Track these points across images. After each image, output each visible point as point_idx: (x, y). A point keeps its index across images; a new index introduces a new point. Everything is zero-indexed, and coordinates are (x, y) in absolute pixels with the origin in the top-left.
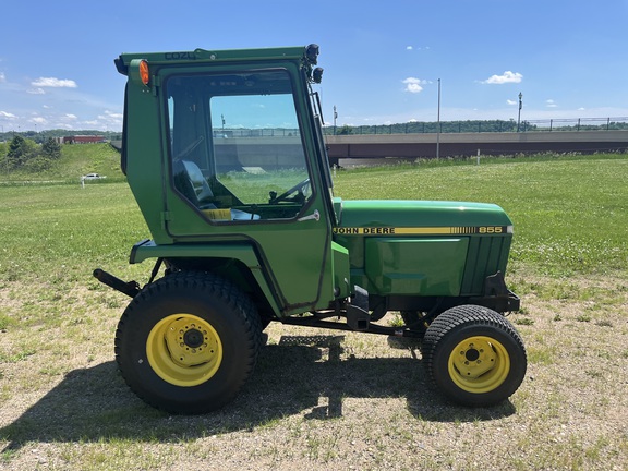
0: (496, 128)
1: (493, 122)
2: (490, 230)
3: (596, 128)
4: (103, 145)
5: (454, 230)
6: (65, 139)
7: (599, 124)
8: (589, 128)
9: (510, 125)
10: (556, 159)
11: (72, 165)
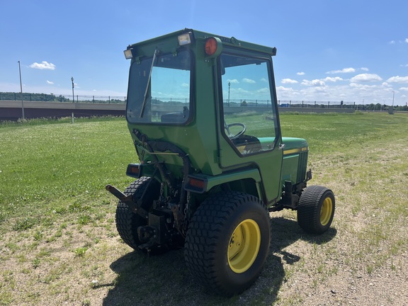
0: (42, 99)
1: (39, 95)
3: (104, 102)
5: (296, 150)
7: (106, 100)
8: (101, 102)
9: (51, 97)
10: (114, 120)
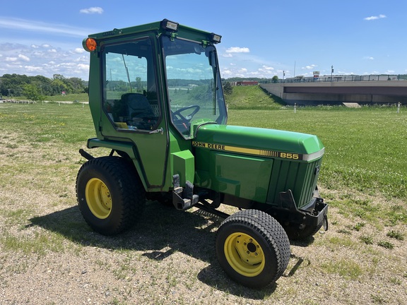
2: (289, 156)
4: (255, 86)
5: (262, 153)
6: (238, 83)
11: (237, 99)
